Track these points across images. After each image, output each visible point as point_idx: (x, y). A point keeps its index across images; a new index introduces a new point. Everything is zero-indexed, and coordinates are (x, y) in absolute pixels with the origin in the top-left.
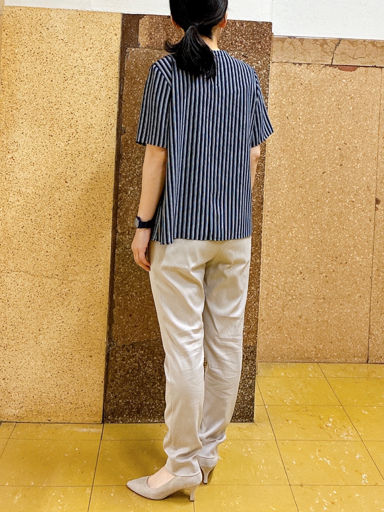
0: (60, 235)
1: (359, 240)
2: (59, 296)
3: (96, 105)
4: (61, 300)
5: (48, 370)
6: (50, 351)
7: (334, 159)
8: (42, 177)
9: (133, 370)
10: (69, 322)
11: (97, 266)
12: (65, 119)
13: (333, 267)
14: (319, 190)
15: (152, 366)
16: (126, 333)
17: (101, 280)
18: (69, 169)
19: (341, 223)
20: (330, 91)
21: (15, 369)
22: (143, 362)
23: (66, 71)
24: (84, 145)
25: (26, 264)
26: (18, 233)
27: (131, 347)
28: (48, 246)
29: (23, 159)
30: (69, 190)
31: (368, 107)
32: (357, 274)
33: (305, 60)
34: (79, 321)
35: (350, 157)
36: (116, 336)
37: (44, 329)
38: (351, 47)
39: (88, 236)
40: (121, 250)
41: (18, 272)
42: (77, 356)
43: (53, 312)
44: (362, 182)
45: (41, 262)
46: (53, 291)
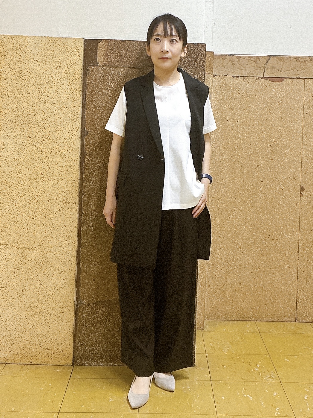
0: (37, 216)
1: (288, 221)
2: (37, 264)
3: (64, 112)
4: (39, 267)
5: (30, 323)
6: (31, 308)
7: (266, 154)
8: (22, 170)
9: (96, 324)
10: (45, 284)
11: (67, 240)
12: (40, 123)
13: (267, 243)
14: (254, 180)
15: (111, 320)
16: (90, 294)
17: (70, 252)
18: (44, 163)
19: (272, 207)
20: (263, 99)
21: (4, 322)
22: (105, 317)
23: (40, 86)
24: (55, 145)
25: (12, 239)
26: (4, 214)
27: (95, 305)
28: (28, 225)
29: (8, 155)
30: (44, 181)
31: (293, 112)
32: (286, 248)
33: (241, 74)
34: (53, 284)
35: (280, 152)
36: (82, 296)
37: (26, 290)
38: (279, 62)
39: (59, 217)
40: (86, 228)
41: (5, 245)
42: (52, 312)
43: (33, 277)
44: (289, 173)
45: (23, 237)
46: (33, 261)
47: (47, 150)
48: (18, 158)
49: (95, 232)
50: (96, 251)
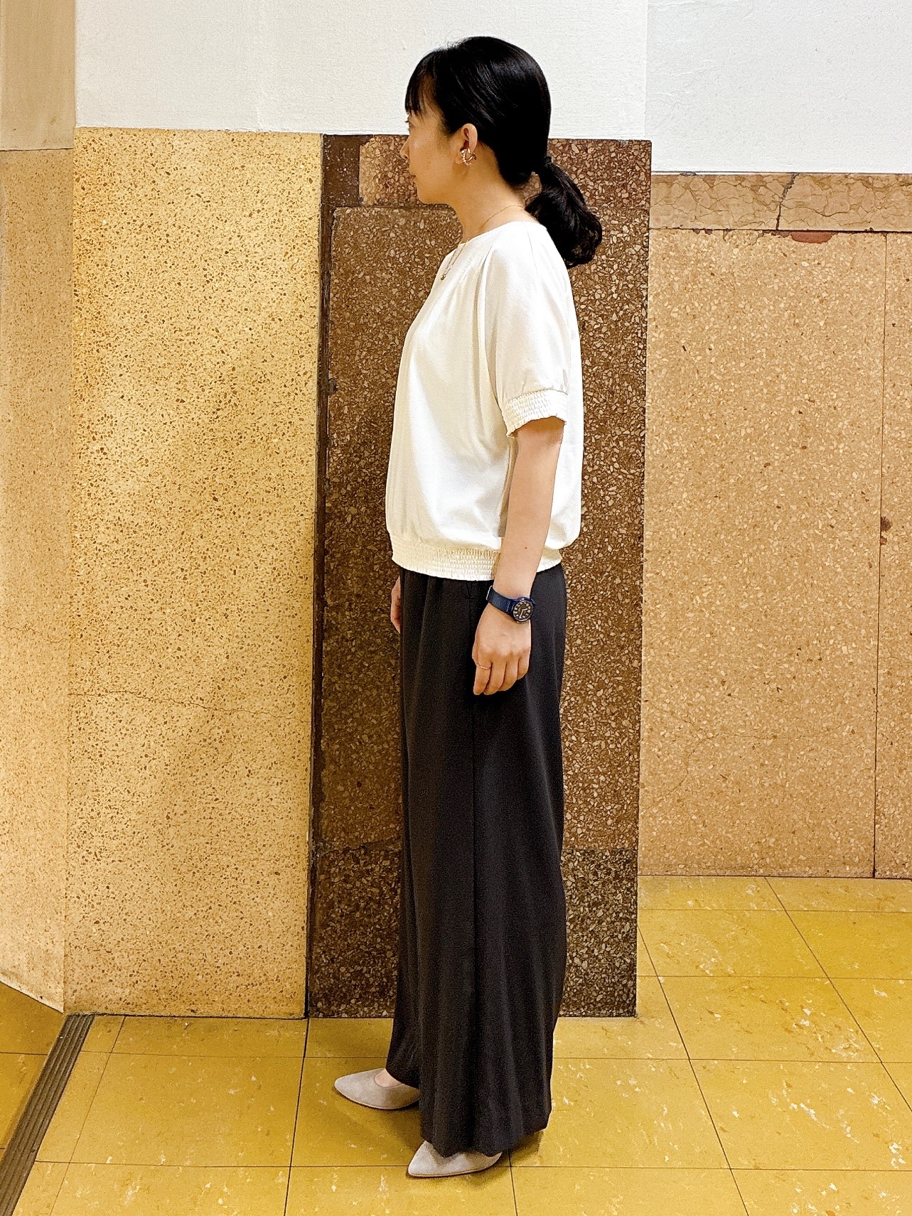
0: (205, 613)
1: (847, 611)
2: (206, 743)
3: (273, 332)
4: (212, 751)
5: (189, 903)
6: (192, 862)
7: (788, 434)
8: (164, 489)
9: (368, 903)
10: (229, 798)
11: (285, 677)
12: (210, 363)
13: (793, 669)
14: (757, 503)
16: (351, 821)
17: (295, 709)
18: (220, 470)
19: (807, 574)
20: (776, 288)
21: (119, 902)
22: (391, 885)
23: (209, 262)
24: (249, 420)
25: (136, 676)
26: (117, 610)
27: (363, 852)
28: (181, 638)
29: (125, 451)
30: (221, 517)
31: (859, 320)
32: (844, 682)
33: (718, 223)
34: (249, 796)
35: (824, 429)
36: (330, 829)
37: (178, 815)
38: (819, 190)
39: (263, 615)
40: (335, 644)
41: (120, 695)
42: (248, 873)
43: (194, 779)
44: (850, 483)
45: (168, 671)
46: (195, 734)
47: (228, 434)
48: (151, 458)
49: (360, 654)
50: (364, 705)
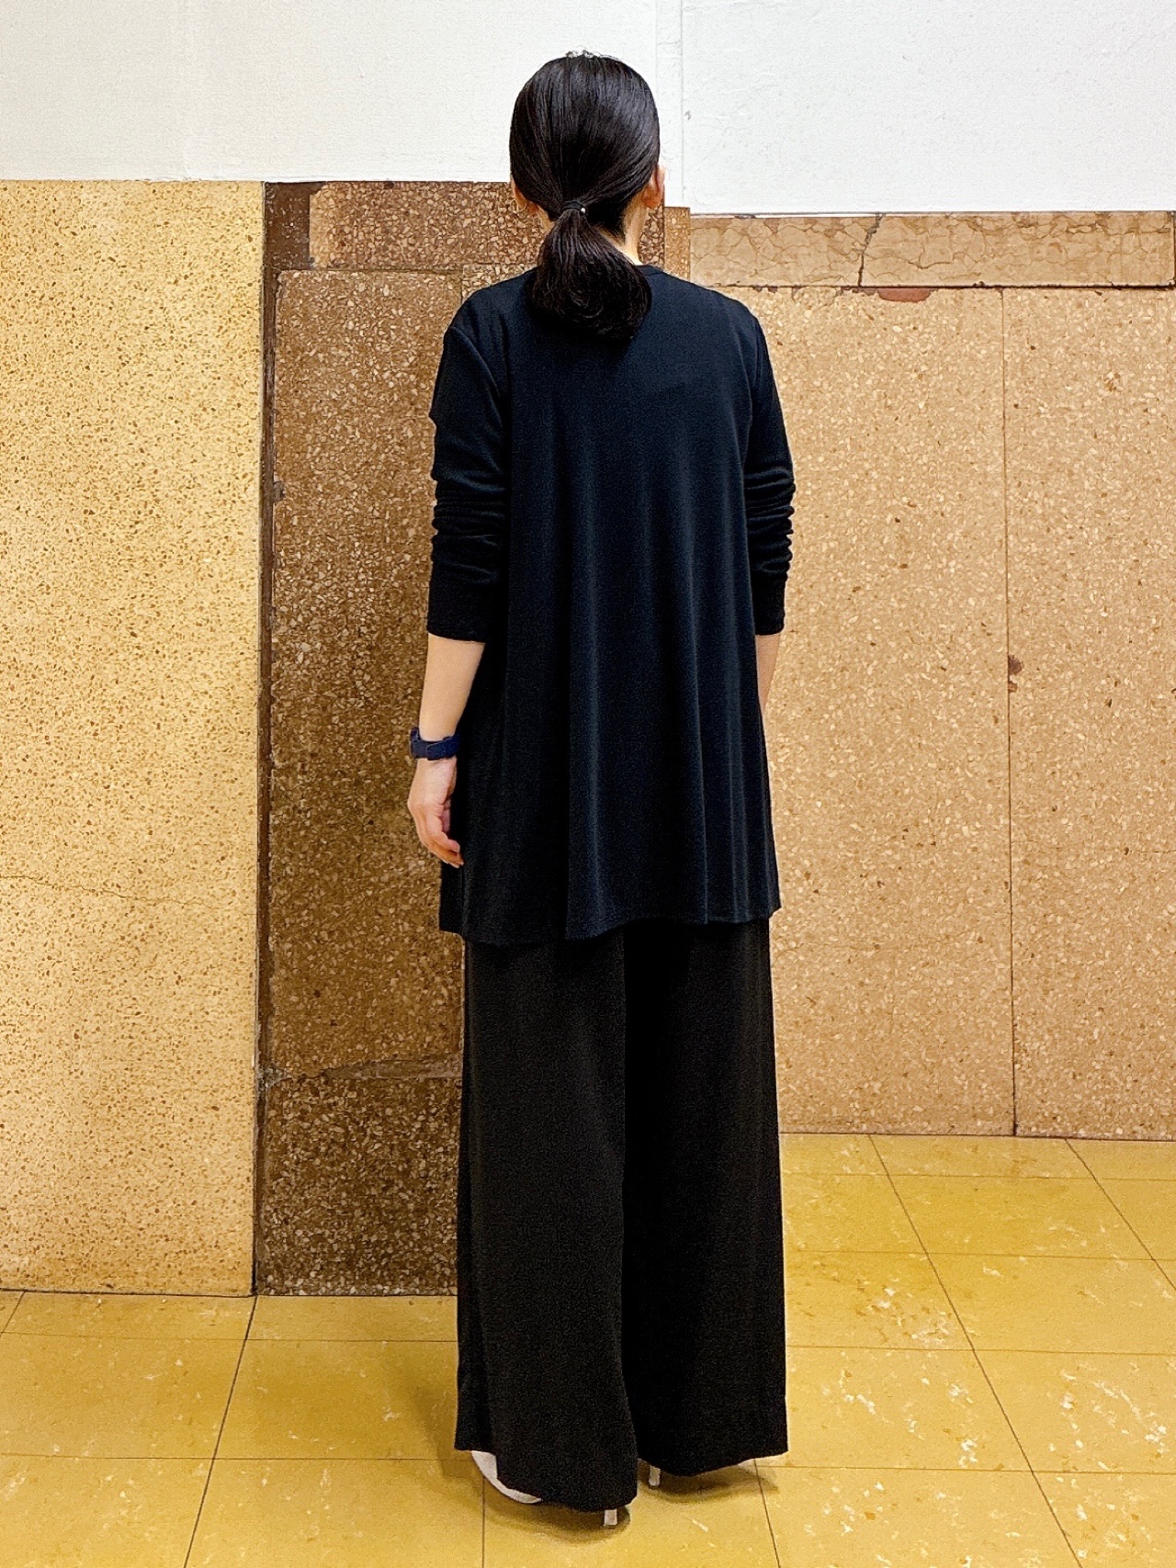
0: (122, 777)
1: (969, 779)
2: (125, 942)
3: (205, 425)
4: (131, 952)
5: (104, 1146)
6: (107, 1093)
7: (882, 549)
8: (68, 623)
9: (330, 1148)
10: (153, 1012)
11: (223, 858)
12: (126, 465)
13: (897, 857)
14: (846, 639)
15: (380, 1134)
16: (308, 1041)
17: (235, 900)
18: (139, 598)
19: (912, 731)
20: (861, 361)
21: (16, 1144)
22: (358, 1123)
23: (125, 340)
24: (175, 535)
25: (36, 857)
26: (13, 774)
27: (323, 1080)
28: (91, 809)
29: (21, 575)
30: (141, 656)
31: (970, 400)
32: (966, 874)
33: (785, 277)
34: (179, 1009)
35: (929, 541)
36: (281, 1051)
37: (89, 1033)
38: (911, 235)
39: (195, 780)
40: (285, 816)
41: (17, 880)
42: (178, 1108)
43: (109, 987)
44: (966, 612)
45: (75, 851)
46: (110, 930)
47: (149, 553)
48: (53, 584)
49: (316, 828)
50: (322, 893)
